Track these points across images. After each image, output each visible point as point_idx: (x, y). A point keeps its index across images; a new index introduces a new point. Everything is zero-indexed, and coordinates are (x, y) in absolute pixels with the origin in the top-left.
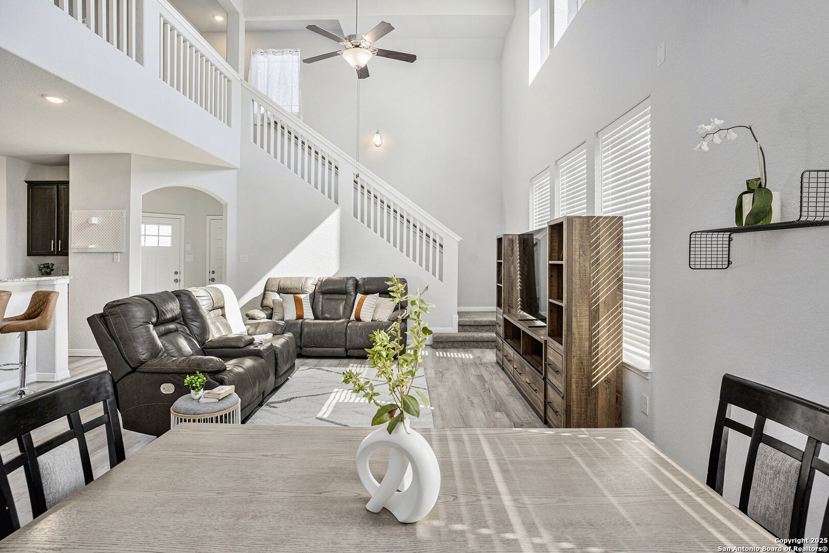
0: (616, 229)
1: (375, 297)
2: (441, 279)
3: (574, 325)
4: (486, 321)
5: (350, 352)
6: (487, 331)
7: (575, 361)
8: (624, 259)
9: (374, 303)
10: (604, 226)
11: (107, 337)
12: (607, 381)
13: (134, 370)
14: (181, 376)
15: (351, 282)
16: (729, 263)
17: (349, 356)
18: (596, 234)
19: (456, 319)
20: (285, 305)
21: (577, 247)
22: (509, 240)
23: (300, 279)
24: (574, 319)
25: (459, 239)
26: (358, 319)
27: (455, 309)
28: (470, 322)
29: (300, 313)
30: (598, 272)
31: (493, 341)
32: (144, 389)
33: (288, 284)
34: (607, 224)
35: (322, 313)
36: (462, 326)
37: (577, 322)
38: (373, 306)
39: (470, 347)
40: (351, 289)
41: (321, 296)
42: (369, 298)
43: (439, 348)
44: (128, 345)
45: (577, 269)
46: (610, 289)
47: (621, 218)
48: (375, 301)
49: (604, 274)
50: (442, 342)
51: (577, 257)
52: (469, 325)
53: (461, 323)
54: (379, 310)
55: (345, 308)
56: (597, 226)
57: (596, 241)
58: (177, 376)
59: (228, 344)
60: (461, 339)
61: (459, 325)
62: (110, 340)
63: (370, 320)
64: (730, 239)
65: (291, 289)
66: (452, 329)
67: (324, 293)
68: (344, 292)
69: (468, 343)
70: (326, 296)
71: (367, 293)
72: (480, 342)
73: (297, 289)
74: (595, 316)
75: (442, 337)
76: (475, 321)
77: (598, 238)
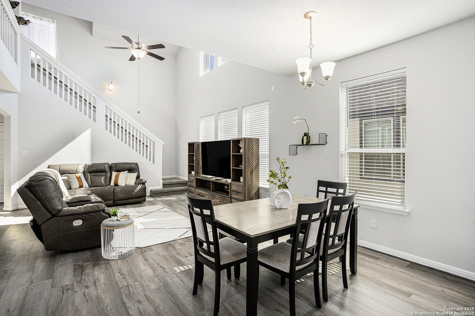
0: (258, 142)
1: (125, 173)
2: (154, 163)
3: (246, 175)
4: (175, 182)
5: (116, 203)
6: (176, 187)
7: (246, 188)
8: (260, 153)
9: (125, 176)
10: (254, 142)
11: (34, 199)
12: (255, 194)
13: (53, 216)
14: (87, 215)
15: (106, 166)
16: (297, 153)
17: (116, 205)
18: (252, 144)
19: (162, 182)
20: (71, 180)
21: (247, 148)
22: (197, 144)
23: (74, 165)
24: (246, 173)
25: (163, 143)
26: (116, 185)
27: (161, 177)
28: (168, 183)
29: (81, 184)
30: (253, 157)
31: (180, 191)
32: (62, 225)
33: (67, 168)
34: (255, 141)
35: (91, 183)
36: (164, 185)
37: (247, 174)
38: (125, 178)
39: (170, 195)
40: (107, 169)
41: (89, 174)
42: (122, 174)
43: (156, 196)
44: (51, 202)
45: (247, 156)
46: (256, 163)
47: (259, 139)
48: (126, 175)
49: (254, 158)
50: (157, 194)
51: (247, 152)
52: (168, 185)
53: (164, 184)
54: (128, 179)
55: (105, 180)
56: (253, 141)
57: (252, 146)
58: (85, 215)
59: (82, 200)
60: (166, 191)
61: (163, 185)
62: (36, 201)
63: (124, 185)
64: (297, 147)
65: (69, 171)
66: (160, 187)
67: (90, 172)
68: (104, 171)
69: (169, 193)
70: (92, 174)
71: (119, 171)
72: (175, 192)
73: (73, 171)
74: (252, 172)
75: (157, 191)
76: (170, 182)
77: (253, 146)
